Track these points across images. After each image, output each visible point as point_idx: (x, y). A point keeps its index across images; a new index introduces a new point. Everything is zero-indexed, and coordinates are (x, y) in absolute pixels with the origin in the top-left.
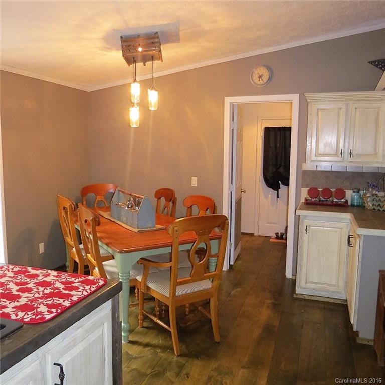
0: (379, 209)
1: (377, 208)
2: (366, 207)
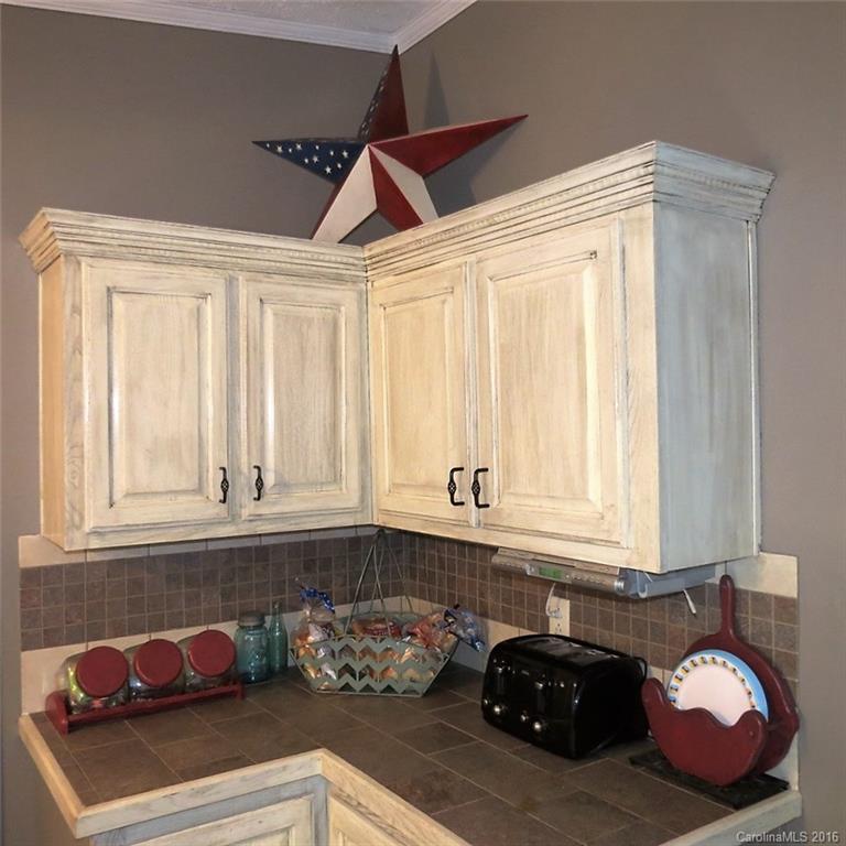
0: (368, 688)
1: (358, 685)
2: (315, 685)
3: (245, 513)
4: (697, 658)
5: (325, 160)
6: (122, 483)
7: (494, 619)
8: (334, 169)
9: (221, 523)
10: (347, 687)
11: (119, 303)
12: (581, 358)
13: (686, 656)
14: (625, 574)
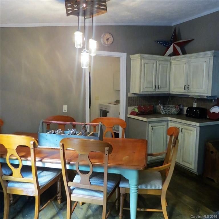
2: (162, 113)
3: (156, 91)
4: (214, 107)
5: (166, 44)
6: (145, 86)
7: (185, 106)
8: (167, 46)
9: (154, 92)
10: (166, 114)
11: (146, 65)
12: (203, 73)
13: (212, 107)
14: (207, 96)
